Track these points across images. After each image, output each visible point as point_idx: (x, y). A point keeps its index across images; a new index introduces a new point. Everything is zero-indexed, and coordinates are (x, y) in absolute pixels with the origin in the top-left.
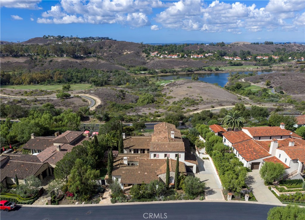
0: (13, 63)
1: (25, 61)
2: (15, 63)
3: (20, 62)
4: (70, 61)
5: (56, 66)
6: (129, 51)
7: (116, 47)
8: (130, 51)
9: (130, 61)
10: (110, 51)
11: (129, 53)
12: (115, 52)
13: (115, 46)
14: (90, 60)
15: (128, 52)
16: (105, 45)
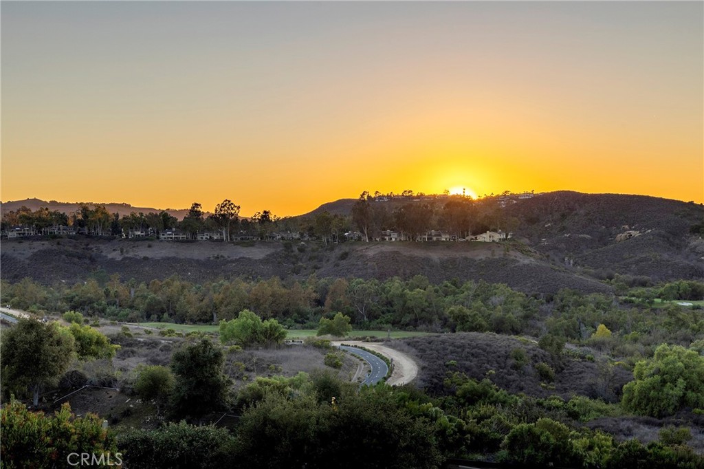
0: (232, 262)
1: (267, 255)
2: (237, 260)
3: (250, 259)
4: (407, 254)
5: (355, 270)
6: (635, 229)
7: (587, 214)
8: (640, 230)
9: (637, 263)
10: (563, 229)
11: (636, 234)
12: (583, 233)
13: (582, 212)
14: (478, 255)
15: (633, 233)
16: (546, 209)
